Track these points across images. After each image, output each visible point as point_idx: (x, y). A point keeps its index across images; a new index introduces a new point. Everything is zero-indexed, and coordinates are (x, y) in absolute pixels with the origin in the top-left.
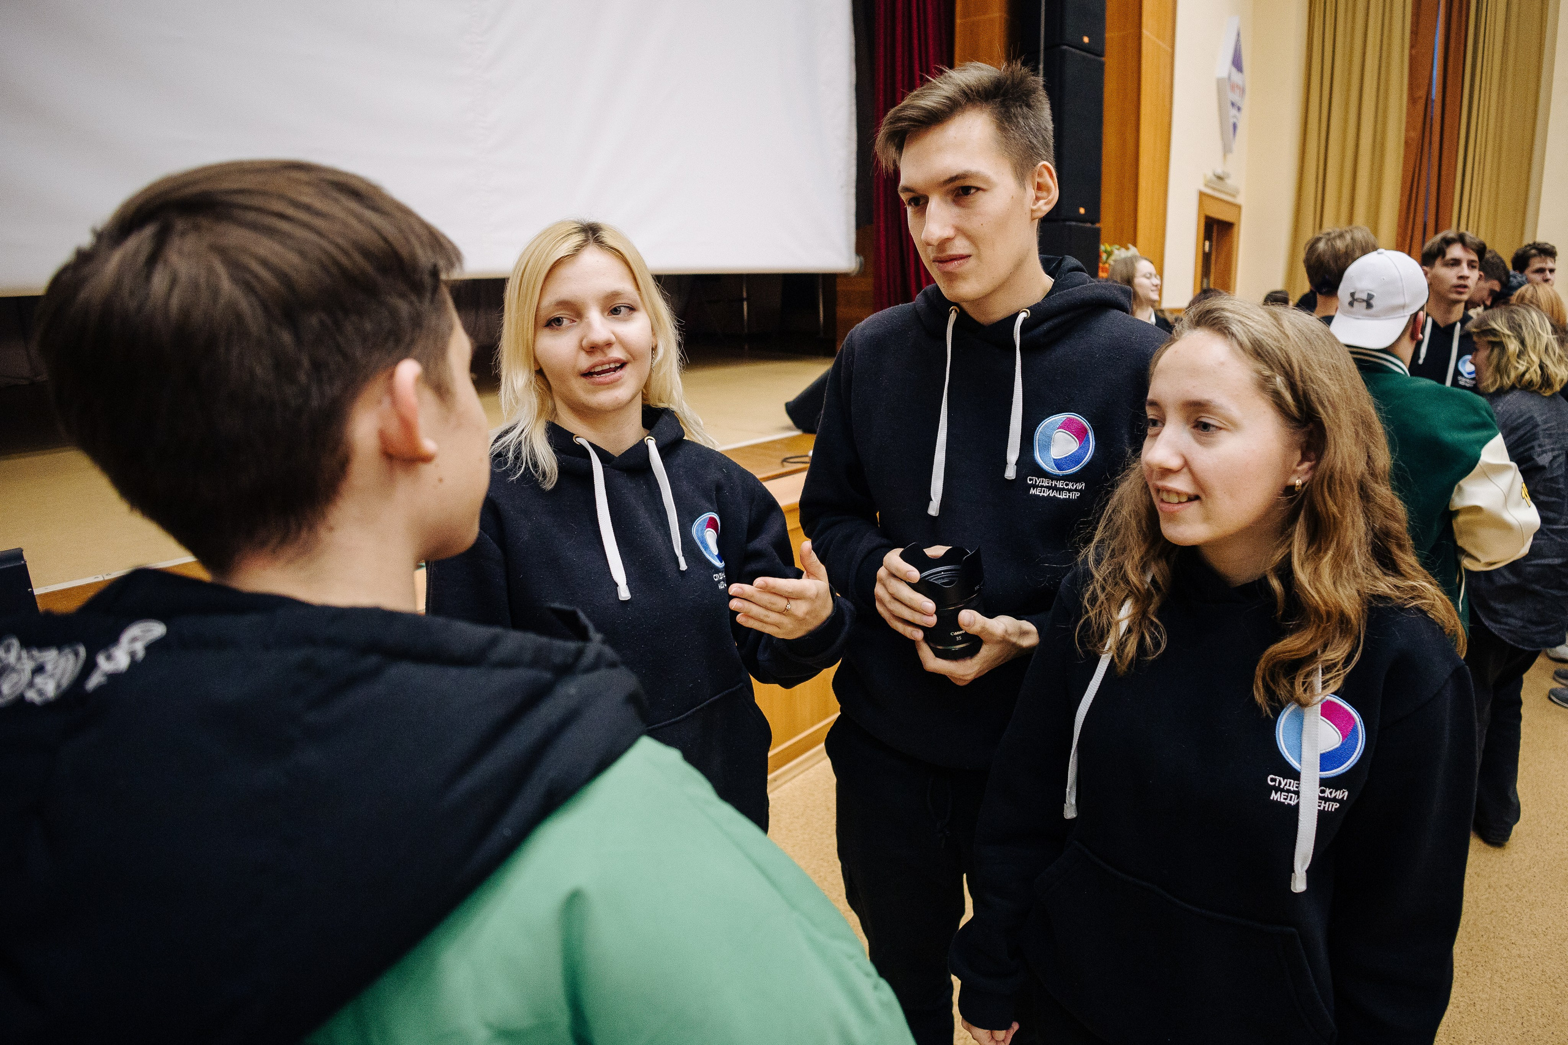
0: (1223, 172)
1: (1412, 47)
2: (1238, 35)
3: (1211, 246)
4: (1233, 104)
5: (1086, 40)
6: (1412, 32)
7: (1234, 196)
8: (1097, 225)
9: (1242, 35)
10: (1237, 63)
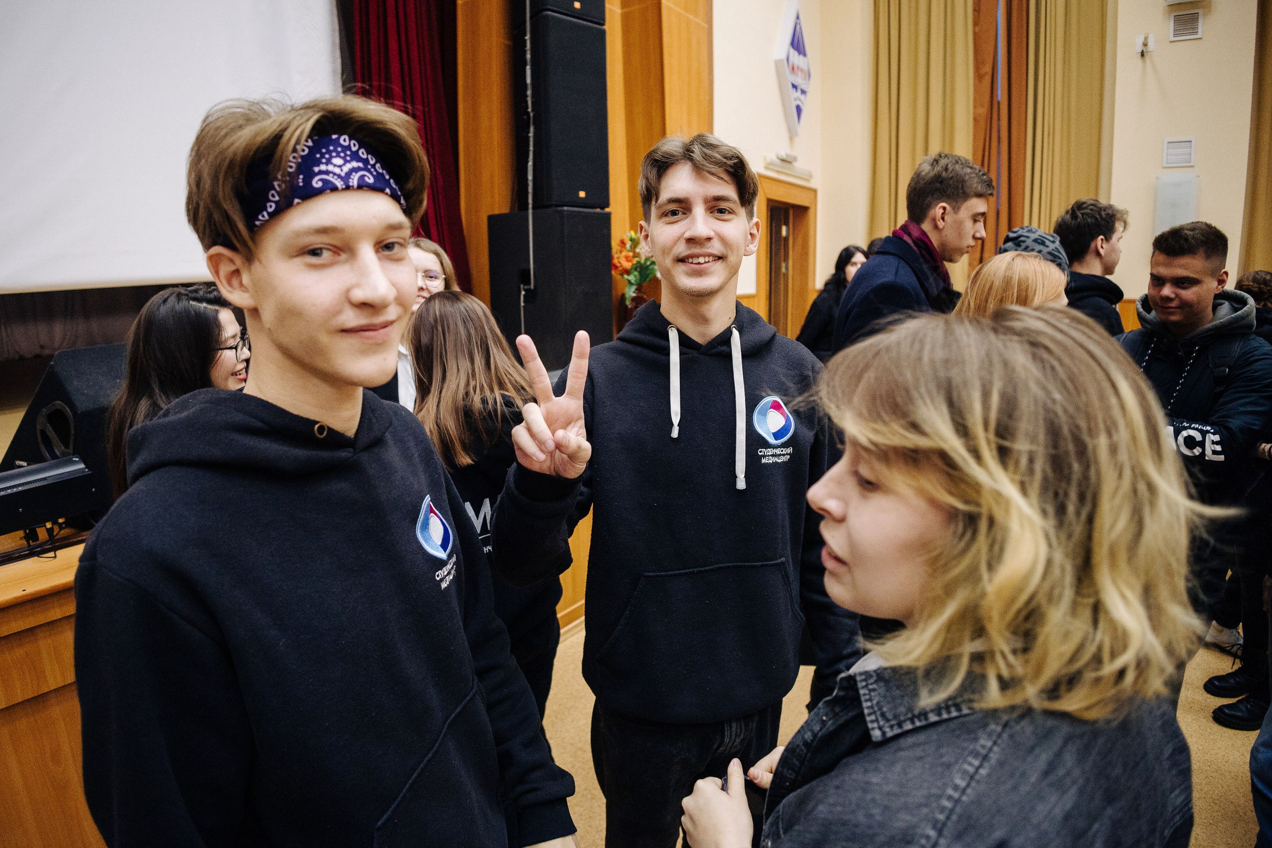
0: (787, 155)
1: (975, 24)
2: (798, 18)
3: (788, 231)
4: (794, 86)
5: (577, 5)
6: (975, 10)
7: (807, 180)
8: (607, 210)
9: (801, 17)
10: (797, 44)
